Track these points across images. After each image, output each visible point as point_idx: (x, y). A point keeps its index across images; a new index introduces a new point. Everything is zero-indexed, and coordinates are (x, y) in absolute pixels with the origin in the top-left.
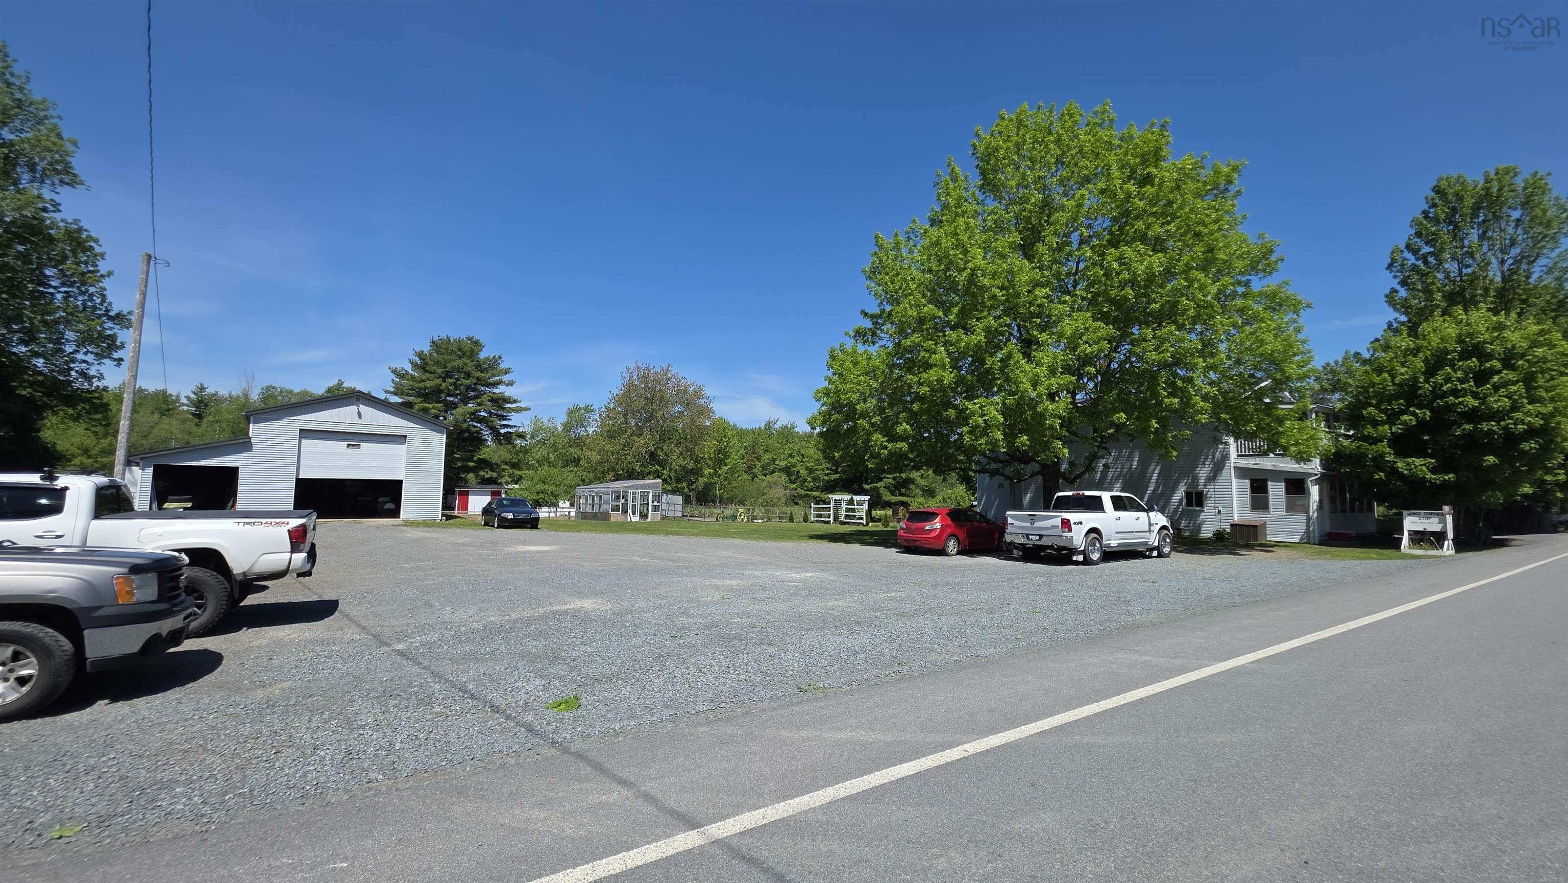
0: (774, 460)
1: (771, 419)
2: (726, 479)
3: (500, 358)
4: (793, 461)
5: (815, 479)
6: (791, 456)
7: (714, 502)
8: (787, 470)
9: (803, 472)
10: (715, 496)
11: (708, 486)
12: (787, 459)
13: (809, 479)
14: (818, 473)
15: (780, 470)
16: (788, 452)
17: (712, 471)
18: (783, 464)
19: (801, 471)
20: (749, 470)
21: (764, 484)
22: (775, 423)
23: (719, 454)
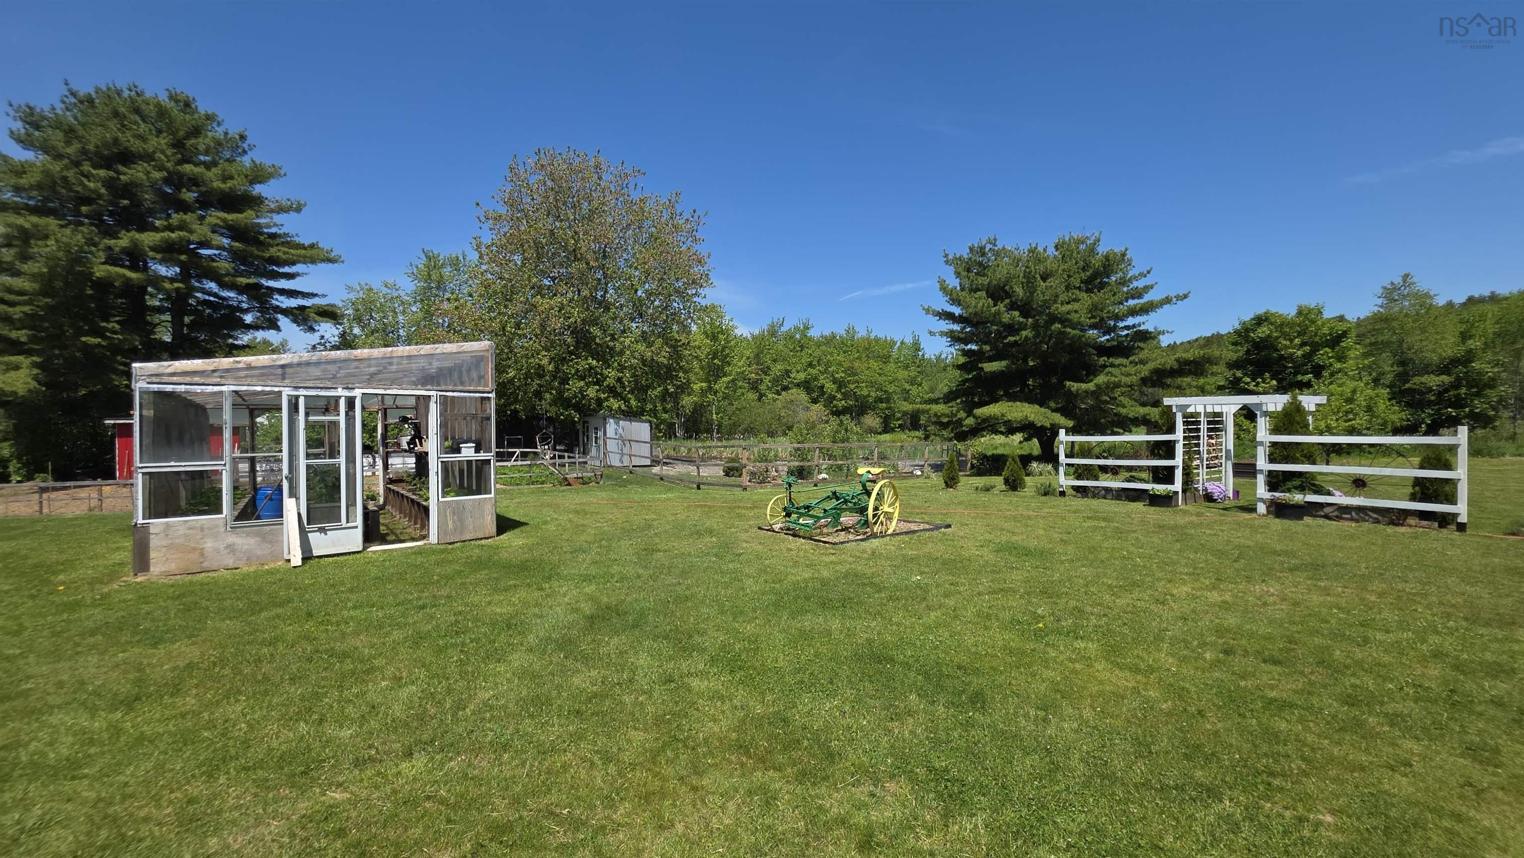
0: (787, 373)
1: (775, 320)
2: (726, 397)
3: (243, 137)
4: (813, 372)
5: (846, 396)
6: (810, 365)
7: (709, 431)
8: (806, 385)
9: (830, 387)
10: (710, 423)
11: (699, 410)
12: (806, 370)
13: (839, 396)
14: (852, 386)
15: (798, 385)
16: (805, 360)
17: (704, 384)
18: (802, 376)
19: (827, 385)
20: (754, 386)
21: (779, 404)
22: (782, 325)
23: (713, 359)
